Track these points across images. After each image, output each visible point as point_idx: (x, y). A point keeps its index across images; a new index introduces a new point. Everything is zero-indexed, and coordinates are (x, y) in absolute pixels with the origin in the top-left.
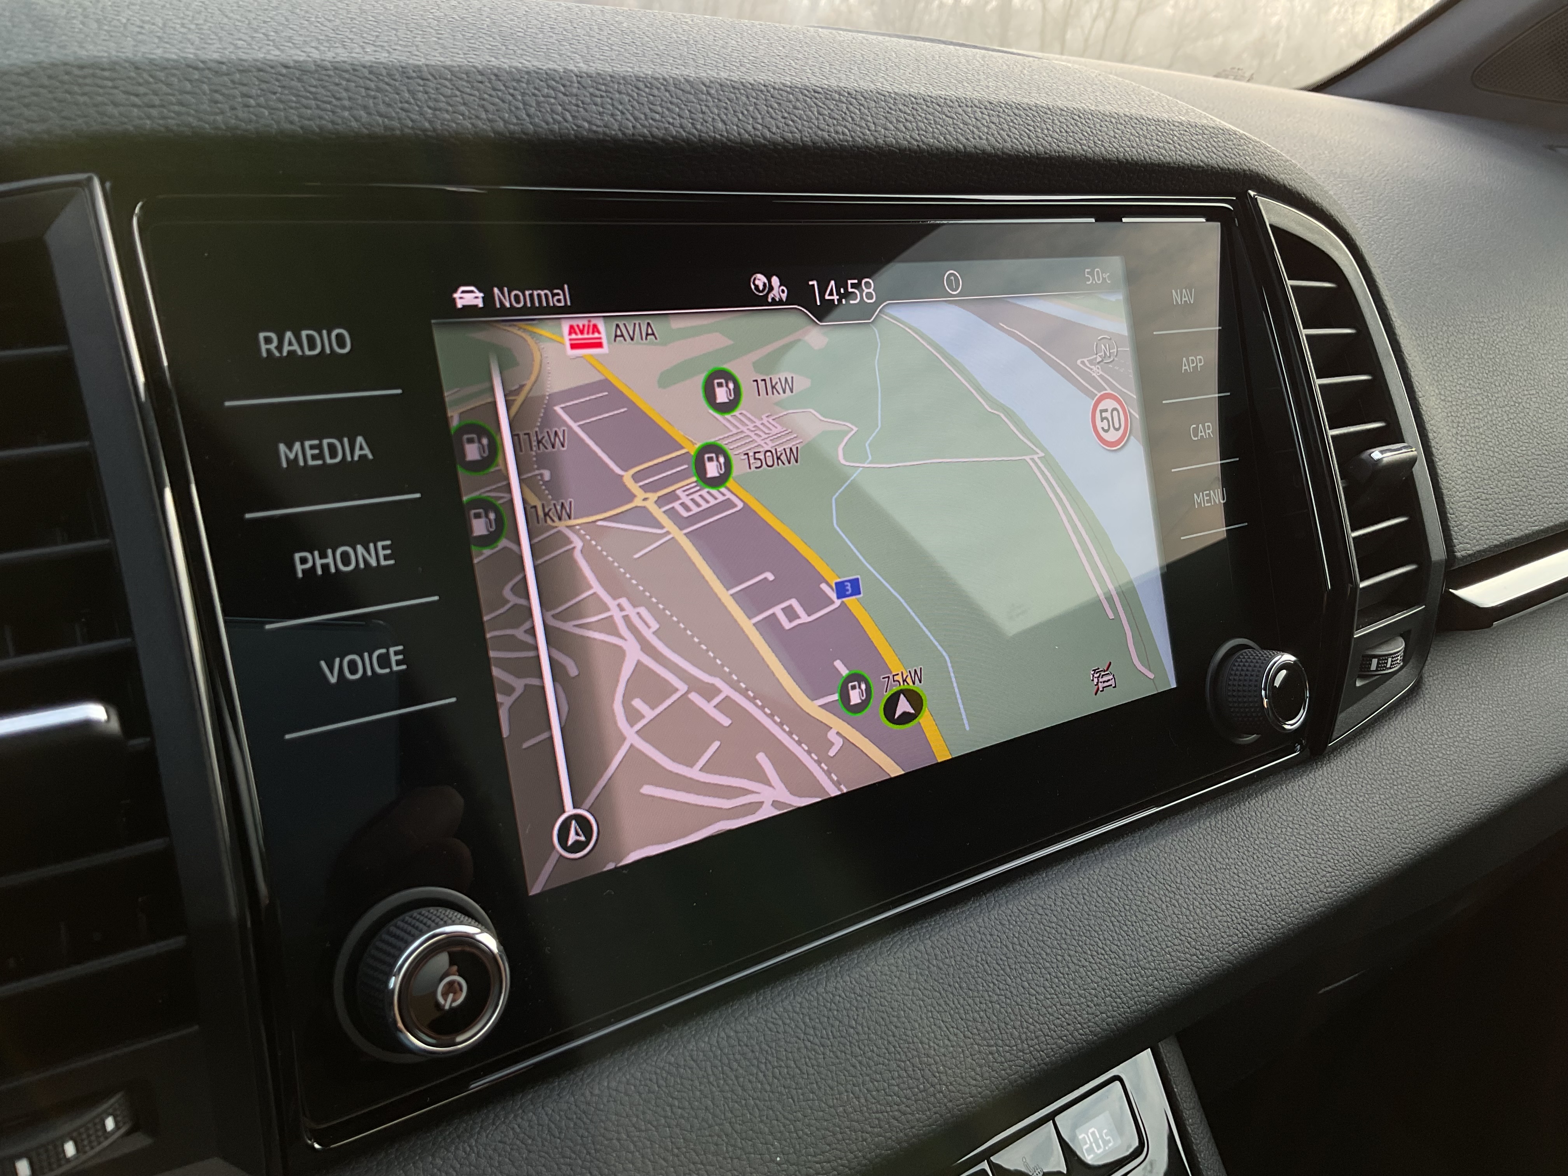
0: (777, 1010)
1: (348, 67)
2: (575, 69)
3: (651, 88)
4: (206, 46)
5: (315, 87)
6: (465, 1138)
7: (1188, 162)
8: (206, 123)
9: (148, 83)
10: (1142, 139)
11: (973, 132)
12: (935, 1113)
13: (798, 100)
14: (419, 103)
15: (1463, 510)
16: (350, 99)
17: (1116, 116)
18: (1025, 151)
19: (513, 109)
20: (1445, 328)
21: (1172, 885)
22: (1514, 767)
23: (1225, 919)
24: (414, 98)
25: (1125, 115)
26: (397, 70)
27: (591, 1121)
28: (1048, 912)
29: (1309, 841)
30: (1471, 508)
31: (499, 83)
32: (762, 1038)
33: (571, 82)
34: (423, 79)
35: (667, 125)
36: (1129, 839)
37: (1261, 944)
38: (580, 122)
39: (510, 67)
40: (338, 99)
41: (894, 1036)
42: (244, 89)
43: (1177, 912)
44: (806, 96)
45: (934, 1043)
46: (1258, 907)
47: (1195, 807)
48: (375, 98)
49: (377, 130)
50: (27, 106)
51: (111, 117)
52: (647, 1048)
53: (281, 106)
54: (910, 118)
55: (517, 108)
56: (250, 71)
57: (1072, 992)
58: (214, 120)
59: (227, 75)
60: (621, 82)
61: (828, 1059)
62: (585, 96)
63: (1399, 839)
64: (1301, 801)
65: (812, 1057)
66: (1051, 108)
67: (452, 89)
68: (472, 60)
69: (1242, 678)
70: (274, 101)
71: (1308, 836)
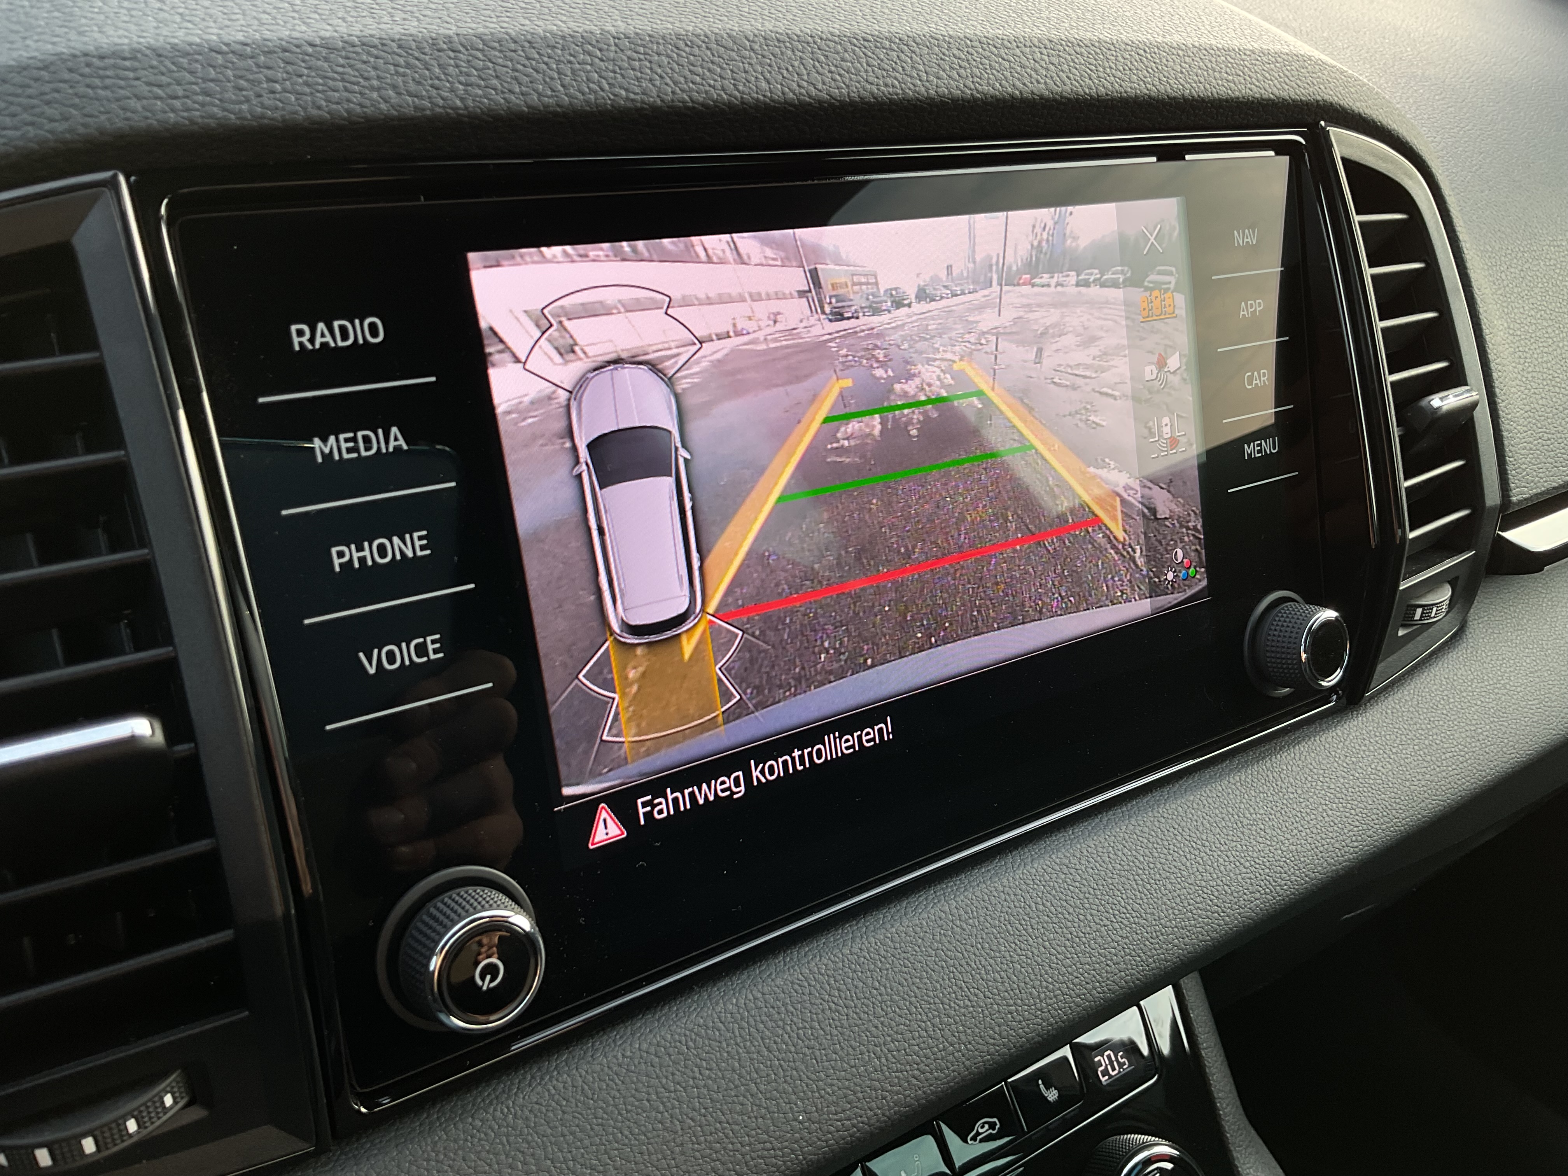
0: (803, 972)
1: (377, 42)
2: (612, 29)
3: (692, 47)
4: (229, 23)
5: (343, 66)
6: (503, 1099)
7: (1257, 95)
8: (231, 113)
9: (171, 71)
10: (1210, 72)
11: (1031, 76)
12: (953, 1071)
13: (846, 51)
14: (451, 79)
15: (1523, 452)
16: (379, 78)
17: (1184, 47)
18: (1085, 93)
19: (548, 80)
20: (1520, 254)
21: (1199, 842)
22: (1553, 713)
23: (1248, 875)
24: (445, 74)
25: (1194, 46)
26: (427, 42)
27: (623, 1082)
28: (1072, 871)
29: (1338, 795)
30: (1531, 449)
31: (533, 51)
32: (788, 1001)
33: (608, 45)
34: (453, 51)
35: (708, 88)
36: (1157, 794)
37: (1283, 900)
38: (617, 90)
40: (367, 79)
41: (916, 997)
42: (269, 73)
43: (1201, 870)
44: (855, 45)
45: (955, 1003)
46: (1282, 863)
47: (1226, 760)
48: (404, 75)
49: (407, 111)
50: (48, 103)
51: (134, 112)
52: (678, 1009)
53: (307, 90)
54: (966, 64)
55: (552, 79)
56: (275, 52)
57: (1092, 951)
58: (240, 110)
59: (252, 57)
60: (661, 41)
61: (851, 1021)
62: (622, 60)
63: (1429, 791)
64: (1333, 753)
65: (836, 1018)
66: (1115, 42)
67: (484, 61)
68: (505, 25)
69: (1281, 634)
70: (300, 85)
71: (1338, 789)
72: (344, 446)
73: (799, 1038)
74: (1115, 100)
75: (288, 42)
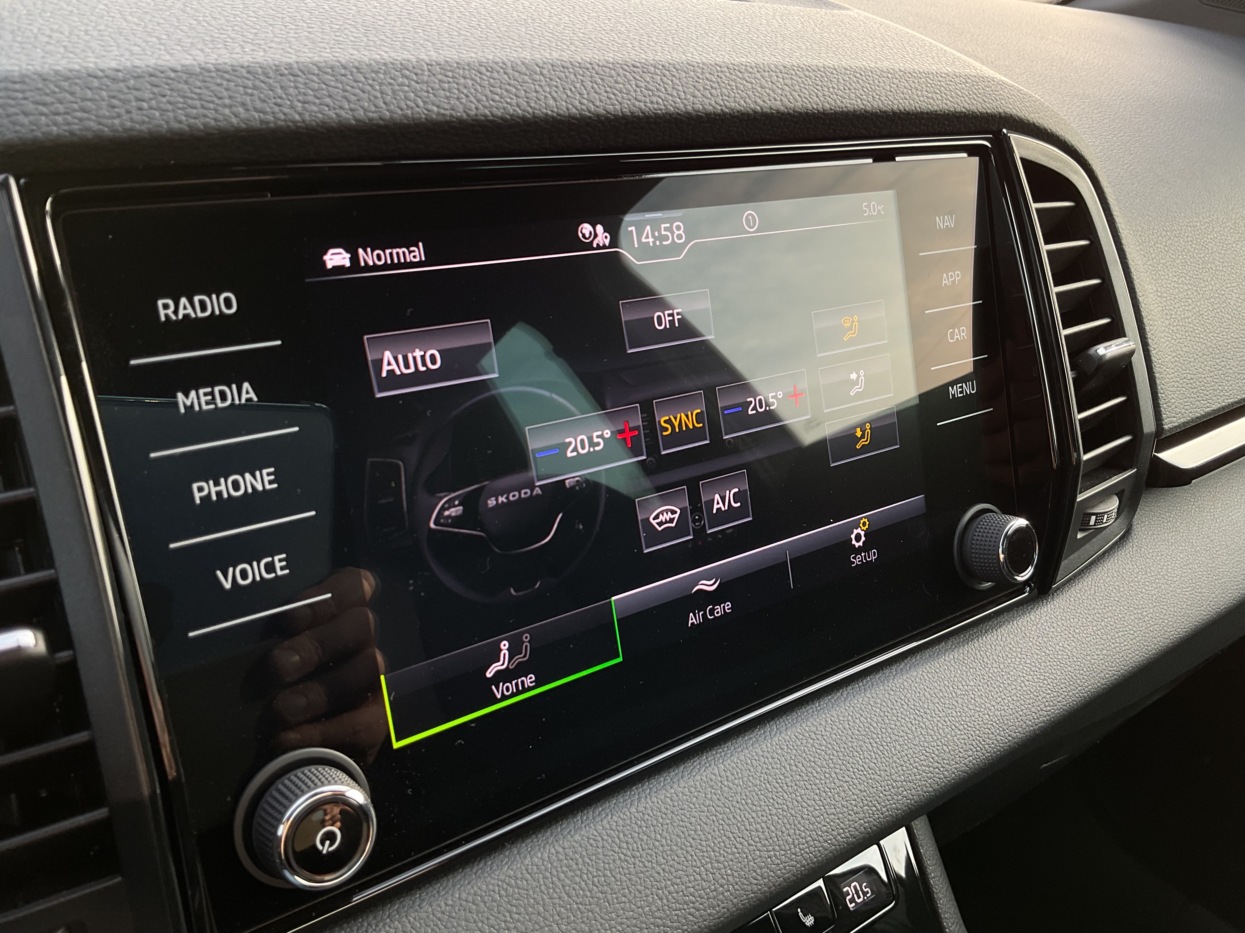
0: (597, 828)
1: (229, 68)
2: (426, 58)
3: (491, 72)
4: (104, 53)
5: (200, 88)
7: (952, 109)
8: (105, 126)
9: (54, 92)
10: (914, 90)
11: (769, 95)
12: (723, 908)
13: (619, 75)
14: (290, 97)
15: (1171, 389)
16: (230, 97)
17: (892, 71)
18: (813, 108)
20: (1164, 233)
21: (922, 710)
22: (1203, 598)
23: (962, 737)
24: (286, 94)
25: (900, 71)
26: (271, 68)
27: (445, 927)
28: (819, 737)
29: (1033, 669)
30: (1178, 387)
31: (360, 75)
32: (584, 853)
33: (422, 70)
34: (293, 75)
36: (887, 671)
37: (991, 756)
38: (430, 107)
39: (370, 60)
40: (220, 98)
41: (691, 847)
42: (138, 93)
43: (924, 733)
44: (626, 71)
45: (724, 850)
46: (989, 726)
47: (942, 642)
48: (252, 95)
49: (253, 124)
51: (22, 125)
52: (492, 864)
53: (170, 107)
54: (716, 85)
55: (376, 98)
56: (144, 77)
57: (836, 803)
58: (113, 125)
59: (124, 81)
60: (466, 67)
61: (637, 868)
62: (434, 83)
63: (1106, 664)
64: (1028, 635)
65: (625, 867)
66: (837, 67)
67: (319, 83)
68: (337, 54)
69: (983, 539)
70: (164, 103)
71: (1033, 664)
72: (203, 399)
73: (594, 885)
74: (838, 113)
75: (154, 69)
